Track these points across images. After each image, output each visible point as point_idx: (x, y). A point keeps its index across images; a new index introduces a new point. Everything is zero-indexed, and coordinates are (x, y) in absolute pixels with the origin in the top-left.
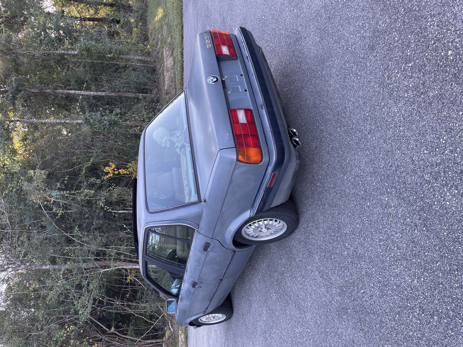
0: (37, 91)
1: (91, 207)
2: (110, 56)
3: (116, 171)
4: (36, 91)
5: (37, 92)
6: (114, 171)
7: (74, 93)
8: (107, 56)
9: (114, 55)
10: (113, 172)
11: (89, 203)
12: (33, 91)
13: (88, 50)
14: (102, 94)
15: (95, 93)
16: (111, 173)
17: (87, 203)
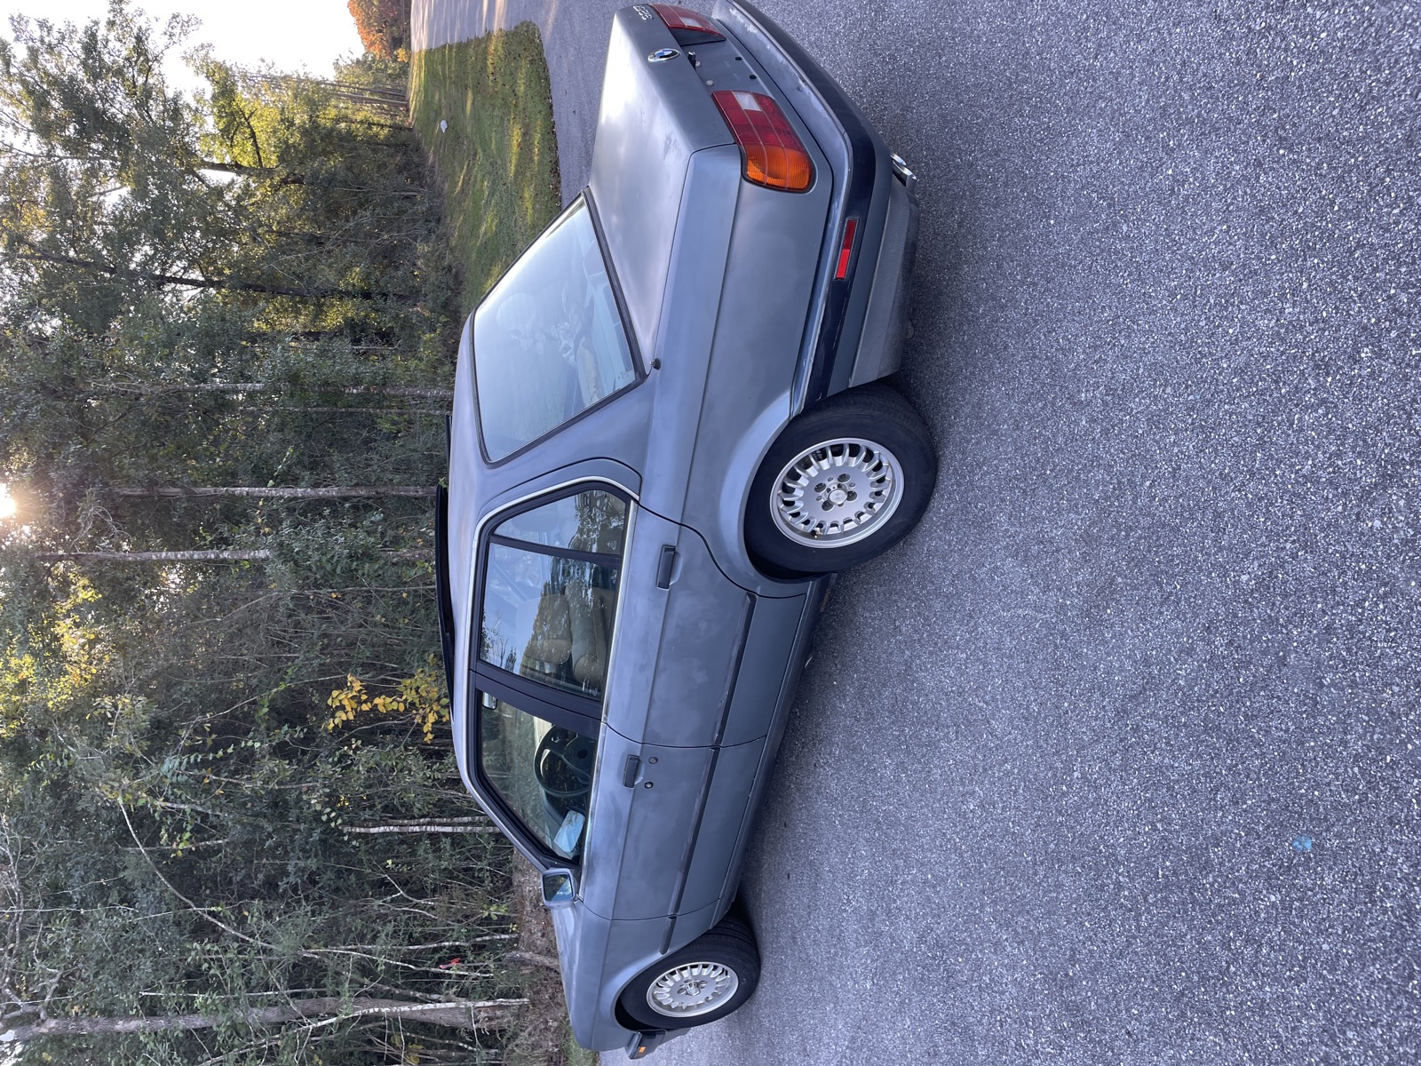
0: (138, 491)
1: (282, 817)
2: (355, 391)
3: (365, 702)
4: (138, 493)
5: (139, 497)
6: (360, 703)
7: (248, 493)
8: (347, 391)
9: (367, 389)
10: (355, 706)
11: (278, 805)
12: (127, 492)
13: (294, 378)
14: (330, 494)
15: (309, 490)
16: (348, 708)
17: (268, 806)
